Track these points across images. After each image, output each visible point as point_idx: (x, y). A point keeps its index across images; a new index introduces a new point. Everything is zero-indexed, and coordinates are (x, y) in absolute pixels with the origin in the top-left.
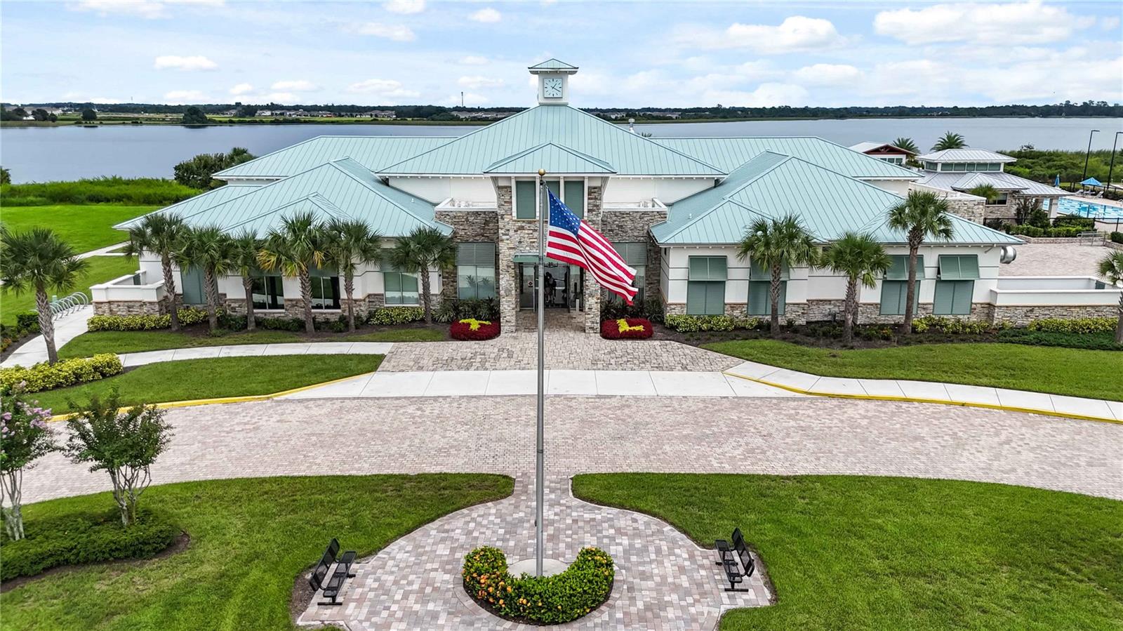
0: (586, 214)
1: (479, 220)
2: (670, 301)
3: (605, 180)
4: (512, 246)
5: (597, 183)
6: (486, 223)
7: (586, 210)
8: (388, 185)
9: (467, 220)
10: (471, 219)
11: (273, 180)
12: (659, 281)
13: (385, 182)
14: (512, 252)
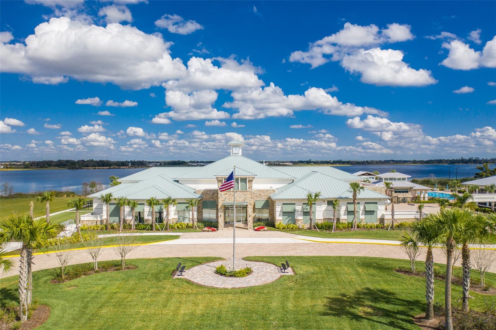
0: (247, 189)
1: (211, 193)
2: (277, 219)
3: (254, 178)
4: (223, 200)
5: (251, 179)
6: (213, 194)
7: (247, 187)
8: (178, 183)
9: (207, 193)
10: (208, 193)
11: (138, 182)
12: (274, 214)
13: (178, 181)
14: (223, 202)
